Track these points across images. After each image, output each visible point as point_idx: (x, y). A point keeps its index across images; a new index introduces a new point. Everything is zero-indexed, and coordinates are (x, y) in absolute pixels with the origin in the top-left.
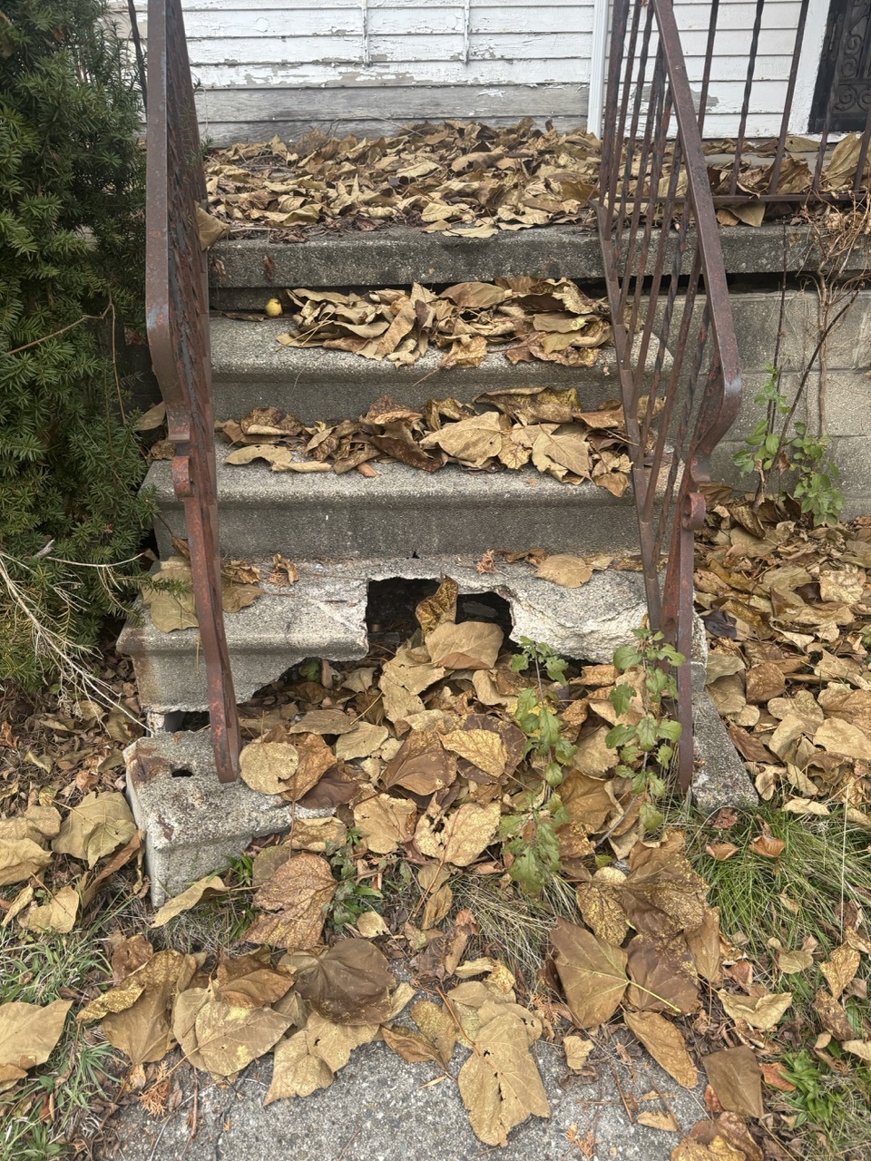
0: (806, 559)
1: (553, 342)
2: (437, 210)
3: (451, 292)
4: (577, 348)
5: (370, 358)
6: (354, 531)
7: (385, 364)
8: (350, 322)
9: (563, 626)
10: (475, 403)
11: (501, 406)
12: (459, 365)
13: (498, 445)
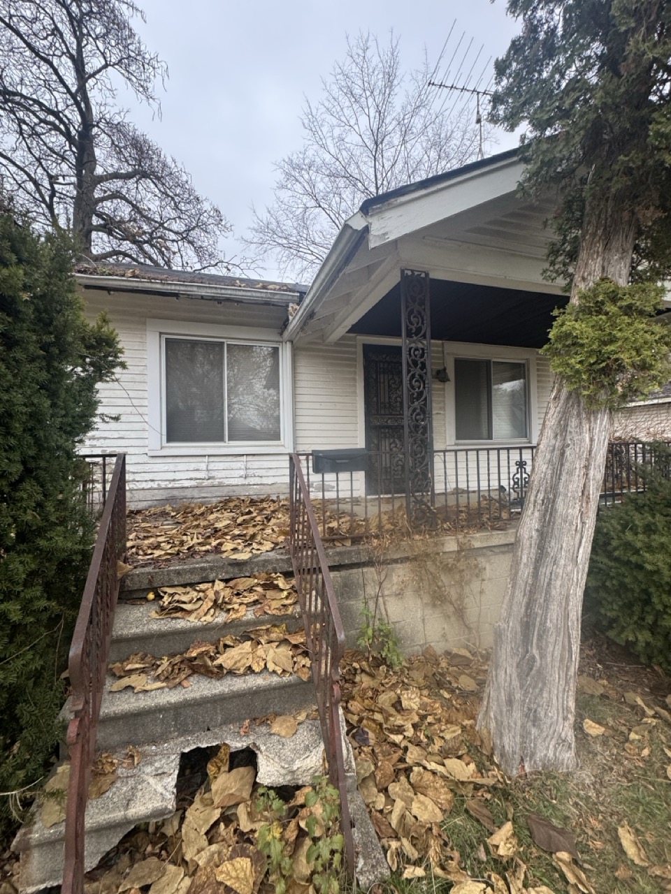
0: (393, 687)
1: (275, 604)
2: (228, 546)
3: (231, 584)
4: (284, 606)
5: (192, 621)
6: (176, 722)
7: (199, 624)
8: (184, 603)
9: (283, 767)
10: (241, 636)
11: (253, 636)
12: (233, 620)
13: (251, 660)
